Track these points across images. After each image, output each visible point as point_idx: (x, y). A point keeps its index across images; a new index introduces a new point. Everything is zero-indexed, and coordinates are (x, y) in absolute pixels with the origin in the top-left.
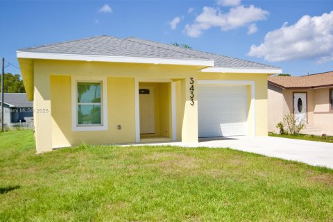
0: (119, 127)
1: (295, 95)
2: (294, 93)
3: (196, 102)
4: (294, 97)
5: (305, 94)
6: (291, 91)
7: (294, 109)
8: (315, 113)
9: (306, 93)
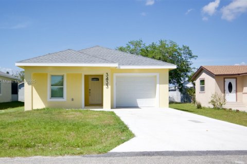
0: (73, 100)
1: (226, 80)
2: (224, 78)
3: (109, 86)
4: (224, 81)
5: (235, 80)
6: (223, 77)
7: (224, 90)
8: (244, 93)
9: (236, 78)
